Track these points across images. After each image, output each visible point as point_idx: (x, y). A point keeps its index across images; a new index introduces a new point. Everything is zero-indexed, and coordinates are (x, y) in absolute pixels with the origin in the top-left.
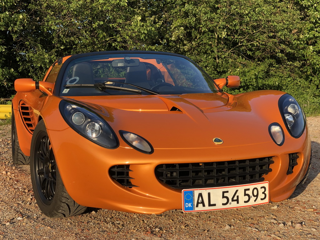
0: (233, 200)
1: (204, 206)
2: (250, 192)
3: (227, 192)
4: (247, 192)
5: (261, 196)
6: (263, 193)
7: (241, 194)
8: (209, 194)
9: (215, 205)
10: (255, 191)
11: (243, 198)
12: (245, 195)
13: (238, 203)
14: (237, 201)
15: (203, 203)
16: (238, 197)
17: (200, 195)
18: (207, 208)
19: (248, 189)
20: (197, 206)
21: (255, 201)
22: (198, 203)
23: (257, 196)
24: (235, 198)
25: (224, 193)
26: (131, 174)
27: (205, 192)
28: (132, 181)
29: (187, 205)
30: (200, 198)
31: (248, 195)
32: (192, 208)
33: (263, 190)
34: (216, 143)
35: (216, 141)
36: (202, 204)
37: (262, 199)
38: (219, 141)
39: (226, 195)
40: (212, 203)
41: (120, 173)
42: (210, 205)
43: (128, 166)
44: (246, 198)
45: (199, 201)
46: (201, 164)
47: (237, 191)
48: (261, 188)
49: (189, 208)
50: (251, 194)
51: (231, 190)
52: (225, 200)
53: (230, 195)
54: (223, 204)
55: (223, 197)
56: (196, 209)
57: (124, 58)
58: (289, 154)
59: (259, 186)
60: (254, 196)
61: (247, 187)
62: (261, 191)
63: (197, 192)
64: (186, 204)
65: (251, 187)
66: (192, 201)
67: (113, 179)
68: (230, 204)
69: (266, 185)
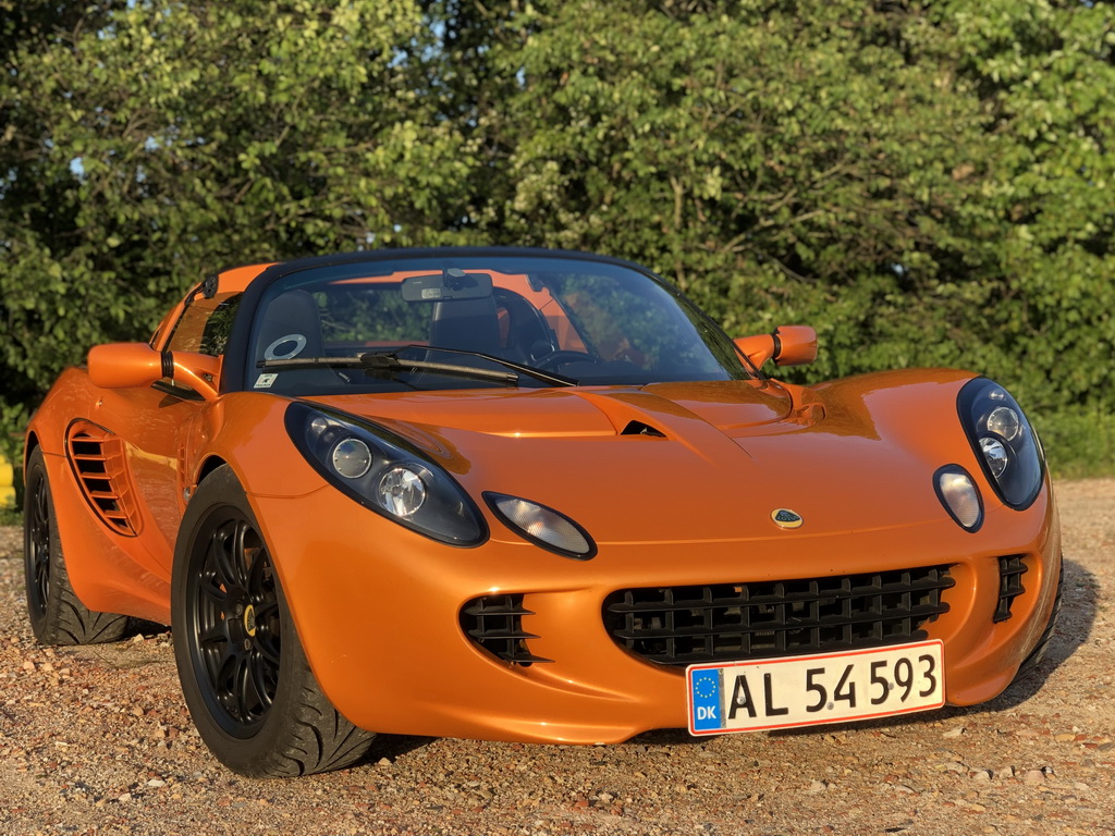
0: (838, 697)
1: (752, 713)
2: (886, 673)
3: (821, 671)
4: (880, 672)
5: (921, 683)
6: (928, 674)
7: (860, 676)
8: (767, 678)
9: (784, 711)
10: (904, 668)
11: (867, 691)
12: (875, 679)
13: (853, 704)
14: (851, 697)
15: (749, 704)
16: (852, 686)
17: (741, 681)
18: (763, 720)
19: (883, 664)
20: (732, 715)
21: (903, 698)
22: (735, 706)
23: (909, 684)
24: (845, 690)
25: (810, 673)
26: (527, 624)
27: (754, 672)
28: (532, 646)
29: (702, 712)
30: (741, 689)
31: (883, 681)
32: (719, 721)
33: (927, 664)
34: (783, 524)
35: (780, 517)
36: (746, 710)
37: (923, 694)
38: (792, 518)
39: (816, 679)
40: (775, 706)
41: (491, 622)
42: (770, 711)
43: (517, 598)
44: (878, 690)
45: (739, 700)
46: (738, 590)
47: (849, 668)
48: (921, 659)
49: (707, 723)
50: (891, 679)
51: (833, 665)
52: (815, 697)
53: (829, 682)
54: (810, 709)
55: (810, 686)
56: (730, 724)
57: (441, 272)
58: (1000, 559)
59: (913, 652)
60: (900, 683)
61: (878, 657)
62: (920, 668)
63: (730, 672)
64: (699, 709)
65: (891, 655)
66: (716, 701)
67: (472, 639)
68: (831, 707)
69: (935, 650)
